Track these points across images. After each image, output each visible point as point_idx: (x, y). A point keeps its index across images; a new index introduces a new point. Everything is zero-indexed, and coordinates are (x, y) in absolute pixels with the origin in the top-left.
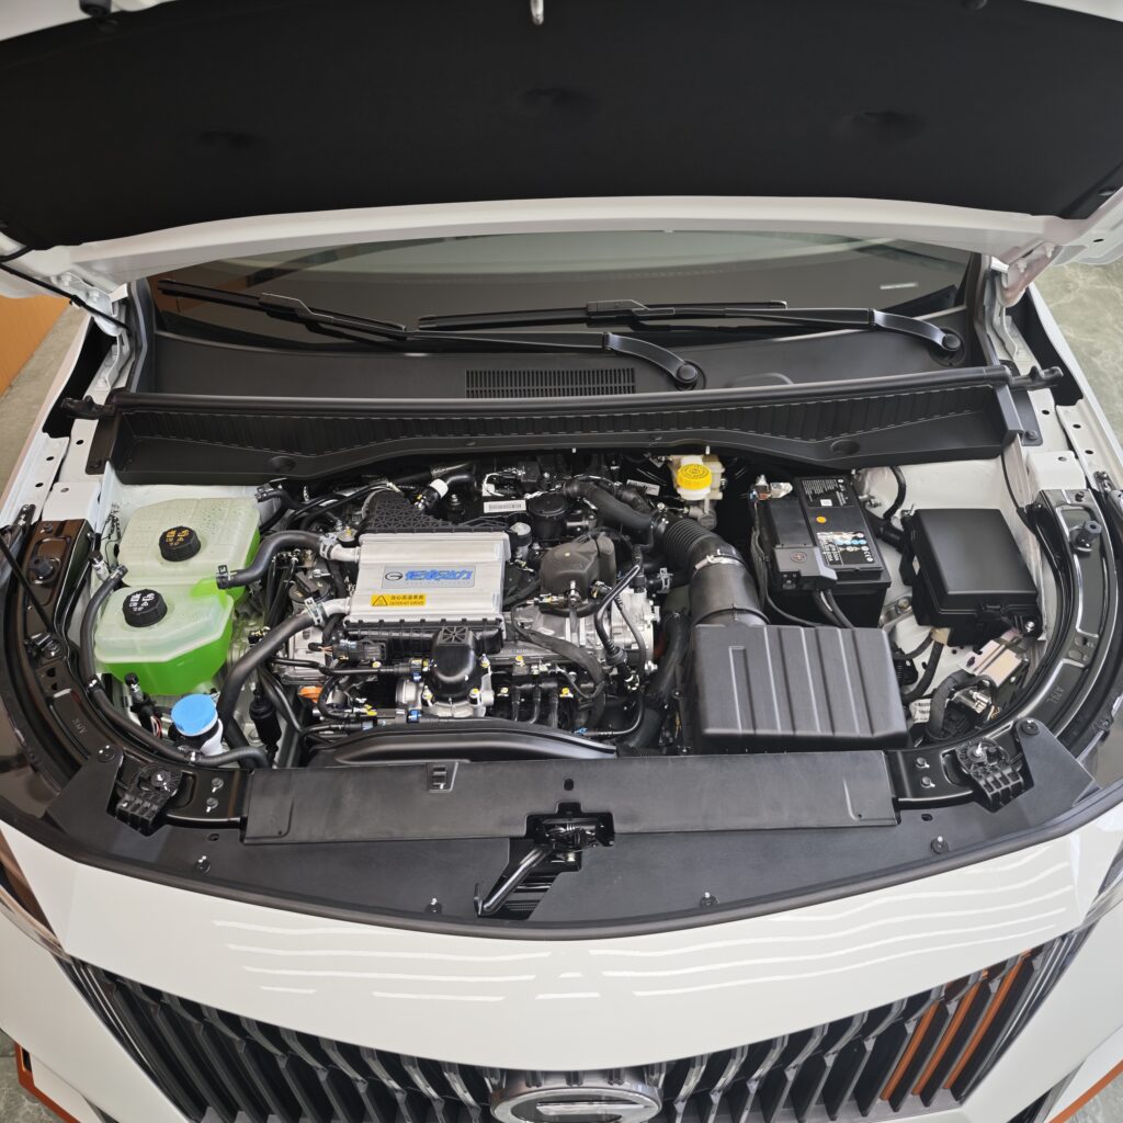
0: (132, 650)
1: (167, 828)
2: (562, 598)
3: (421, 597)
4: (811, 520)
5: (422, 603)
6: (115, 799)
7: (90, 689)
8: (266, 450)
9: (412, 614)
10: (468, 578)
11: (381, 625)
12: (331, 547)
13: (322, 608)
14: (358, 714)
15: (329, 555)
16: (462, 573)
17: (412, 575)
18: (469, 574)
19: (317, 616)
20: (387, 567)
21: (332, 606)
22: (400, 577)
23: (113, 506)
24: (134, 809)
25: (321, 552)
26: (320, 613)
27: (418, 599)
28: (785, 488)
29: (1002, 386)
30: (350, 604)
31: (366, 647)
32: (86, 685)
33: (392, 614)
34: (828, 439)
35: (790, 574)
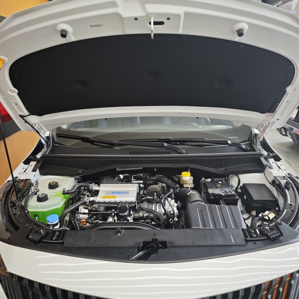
2: (152, 197)
3: (115, 196)
4: (216, 185)
5: (115, 198)
6: (28, 236)
7: (25, 213)
8: (78, 169)
9: (113, 200)
10: (128, 193)
11: (104, 203)
12: (93, 186)
13: (89, 198)
14: (97, 222)
15: (92, 189)
16: (126, 192)
17: (113, 193)
18: (128, 192)
19: (88, 200)
20: (106, 191)
21: (92, 199)
22: (110, 193)
23: (37, 179)
24: (34, 238)
25: (90, 187)
26: (88, 199)
27: (115, 197)
28: (209, 180)
29: (261, 157)
30: (96, 198)
31: (100, 207)
32: (25, 212)
33: (107, 200)
34: (219, 169)
35: (212, 194)
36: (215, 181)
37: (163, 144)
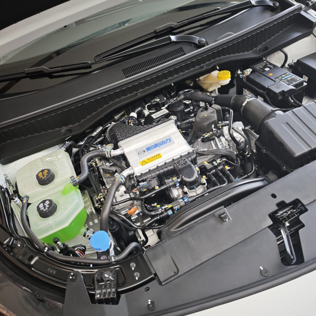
0: (51, 228)
1: (123, 296)
2: (211, 133)
3: (159, 155)
4: (268, 76)
5: (161, 157)
7: (46, 253)
8: (57, 129)
9: (159, 162)
10: (170, 141)
11: (150, 171)
12: (110, 152)
13: (123, 175)
14: (165, 209)
15: (110, 156)
16: (167, 140)
17: (148, 149)
18: (170, 139)
19: (122, 179)
20: (136, 150)
21: (126, 173)
22: (144, 151)
24: (104, 296)
25: (107, 156)
27: (159, 156)
28: (248, 71)
29: (300, 11)
30: (132, 169)
31: (151, 182)
33: (152, 165)
34: (255, 49)
35: (280, 93)
36: (259, 70)
37: (170, 39)
